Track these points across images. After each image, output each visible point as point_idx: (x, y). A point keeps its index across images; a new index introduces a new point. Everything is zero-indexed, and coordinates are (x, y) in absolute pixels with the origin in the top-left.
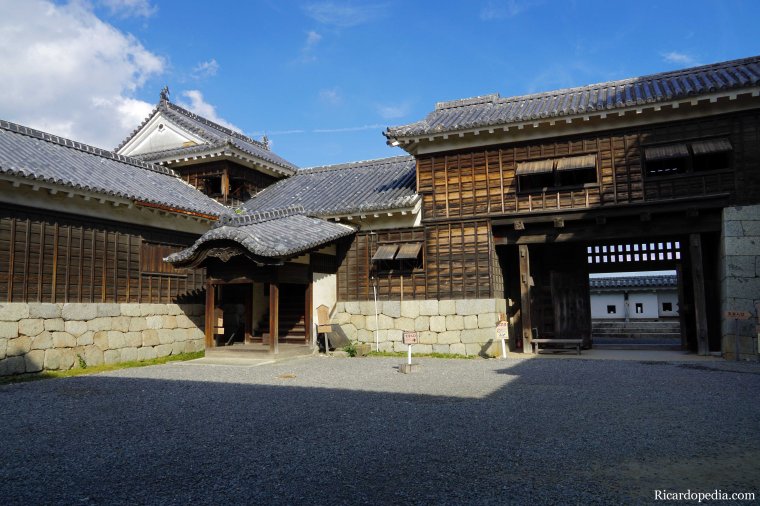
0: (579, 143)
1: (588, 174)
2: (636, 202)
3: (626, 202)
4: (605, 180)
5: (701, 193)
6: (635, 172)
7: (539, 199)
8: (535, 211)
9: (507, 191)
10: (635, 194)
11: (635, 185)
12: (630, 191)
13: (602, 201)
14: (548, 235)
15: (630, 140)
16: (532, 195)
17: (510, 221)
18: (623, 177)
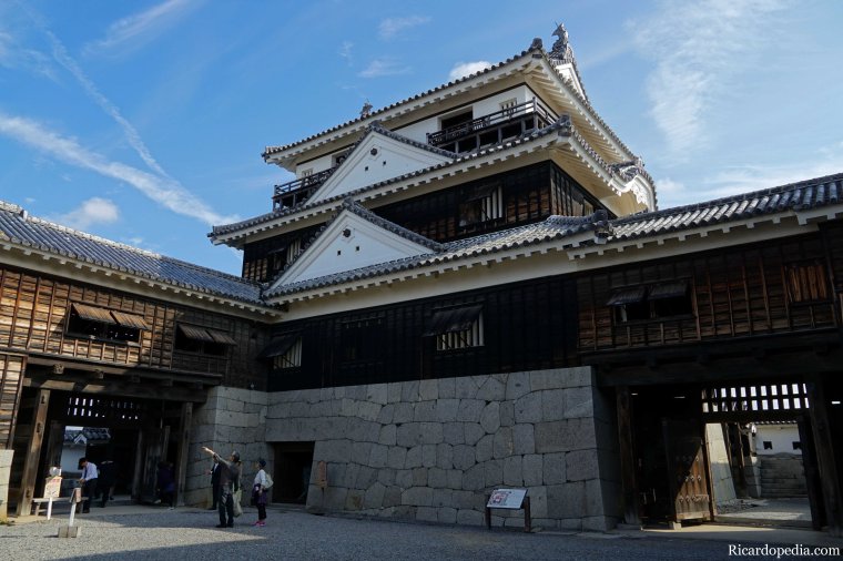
0: (131, 302)
1: (133, 333)
2: (164, 368)
3: (157, 367)
4: (145, 342)
5: (206, 371)
6: (168, 342)
7: (85, 346)
8: (79, 356)
9: (53, 328)
10: (166, 362)
11: (166, 353)
12: (161, 357)
13: (140, 362)
14: (77, 384)
15: (171, 313)
16: (80, 339)
17: (51, 363)
18: (159, 345)
